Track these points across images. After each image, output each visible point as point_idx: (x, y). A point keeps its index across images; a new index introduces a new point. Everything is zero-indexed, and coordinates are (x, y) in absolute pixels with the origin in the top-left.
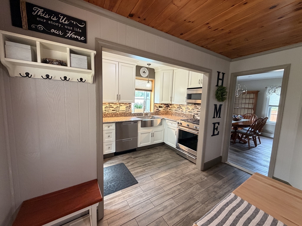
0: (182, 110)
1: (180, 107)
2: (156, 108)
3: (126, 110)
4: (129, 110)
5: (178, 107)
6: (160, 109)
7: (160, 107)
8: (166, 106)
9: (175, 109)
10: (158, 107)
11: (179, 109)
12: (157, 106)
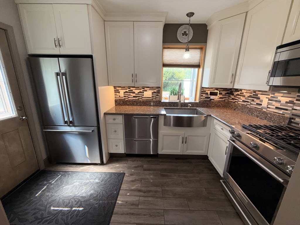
0: (258, 101)
1: (255, 95)
2: (204, 95)
3: (152, 97)
4: (157, 97)
5: (252, 95)
6: (212, 97)
7: (212, 94)
8: (226, 92)
9: (243, 99)
10: (209, 94)
11: (253, 100)
12: (207, 91)
